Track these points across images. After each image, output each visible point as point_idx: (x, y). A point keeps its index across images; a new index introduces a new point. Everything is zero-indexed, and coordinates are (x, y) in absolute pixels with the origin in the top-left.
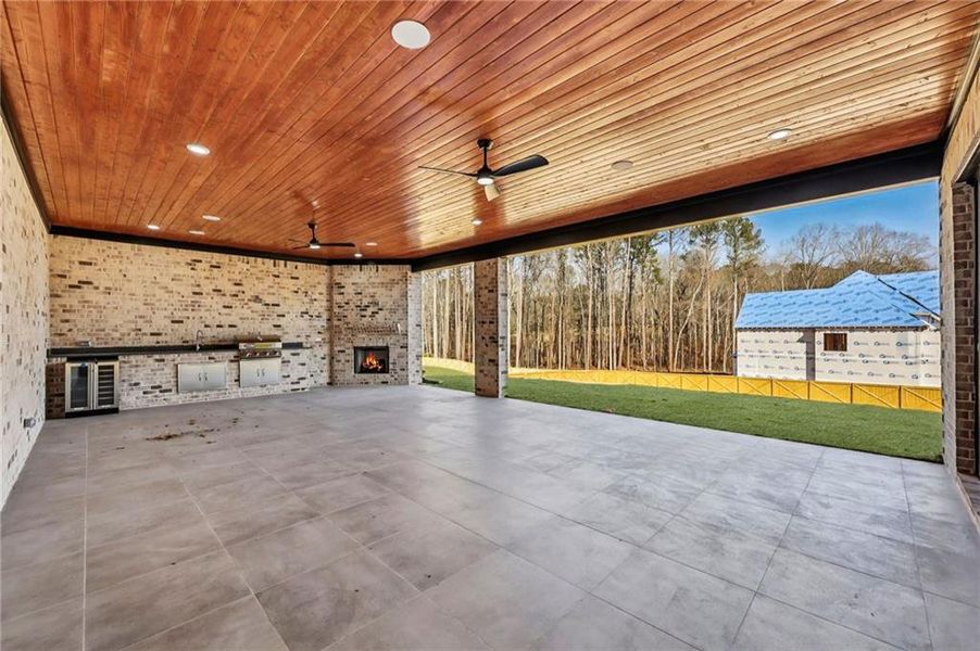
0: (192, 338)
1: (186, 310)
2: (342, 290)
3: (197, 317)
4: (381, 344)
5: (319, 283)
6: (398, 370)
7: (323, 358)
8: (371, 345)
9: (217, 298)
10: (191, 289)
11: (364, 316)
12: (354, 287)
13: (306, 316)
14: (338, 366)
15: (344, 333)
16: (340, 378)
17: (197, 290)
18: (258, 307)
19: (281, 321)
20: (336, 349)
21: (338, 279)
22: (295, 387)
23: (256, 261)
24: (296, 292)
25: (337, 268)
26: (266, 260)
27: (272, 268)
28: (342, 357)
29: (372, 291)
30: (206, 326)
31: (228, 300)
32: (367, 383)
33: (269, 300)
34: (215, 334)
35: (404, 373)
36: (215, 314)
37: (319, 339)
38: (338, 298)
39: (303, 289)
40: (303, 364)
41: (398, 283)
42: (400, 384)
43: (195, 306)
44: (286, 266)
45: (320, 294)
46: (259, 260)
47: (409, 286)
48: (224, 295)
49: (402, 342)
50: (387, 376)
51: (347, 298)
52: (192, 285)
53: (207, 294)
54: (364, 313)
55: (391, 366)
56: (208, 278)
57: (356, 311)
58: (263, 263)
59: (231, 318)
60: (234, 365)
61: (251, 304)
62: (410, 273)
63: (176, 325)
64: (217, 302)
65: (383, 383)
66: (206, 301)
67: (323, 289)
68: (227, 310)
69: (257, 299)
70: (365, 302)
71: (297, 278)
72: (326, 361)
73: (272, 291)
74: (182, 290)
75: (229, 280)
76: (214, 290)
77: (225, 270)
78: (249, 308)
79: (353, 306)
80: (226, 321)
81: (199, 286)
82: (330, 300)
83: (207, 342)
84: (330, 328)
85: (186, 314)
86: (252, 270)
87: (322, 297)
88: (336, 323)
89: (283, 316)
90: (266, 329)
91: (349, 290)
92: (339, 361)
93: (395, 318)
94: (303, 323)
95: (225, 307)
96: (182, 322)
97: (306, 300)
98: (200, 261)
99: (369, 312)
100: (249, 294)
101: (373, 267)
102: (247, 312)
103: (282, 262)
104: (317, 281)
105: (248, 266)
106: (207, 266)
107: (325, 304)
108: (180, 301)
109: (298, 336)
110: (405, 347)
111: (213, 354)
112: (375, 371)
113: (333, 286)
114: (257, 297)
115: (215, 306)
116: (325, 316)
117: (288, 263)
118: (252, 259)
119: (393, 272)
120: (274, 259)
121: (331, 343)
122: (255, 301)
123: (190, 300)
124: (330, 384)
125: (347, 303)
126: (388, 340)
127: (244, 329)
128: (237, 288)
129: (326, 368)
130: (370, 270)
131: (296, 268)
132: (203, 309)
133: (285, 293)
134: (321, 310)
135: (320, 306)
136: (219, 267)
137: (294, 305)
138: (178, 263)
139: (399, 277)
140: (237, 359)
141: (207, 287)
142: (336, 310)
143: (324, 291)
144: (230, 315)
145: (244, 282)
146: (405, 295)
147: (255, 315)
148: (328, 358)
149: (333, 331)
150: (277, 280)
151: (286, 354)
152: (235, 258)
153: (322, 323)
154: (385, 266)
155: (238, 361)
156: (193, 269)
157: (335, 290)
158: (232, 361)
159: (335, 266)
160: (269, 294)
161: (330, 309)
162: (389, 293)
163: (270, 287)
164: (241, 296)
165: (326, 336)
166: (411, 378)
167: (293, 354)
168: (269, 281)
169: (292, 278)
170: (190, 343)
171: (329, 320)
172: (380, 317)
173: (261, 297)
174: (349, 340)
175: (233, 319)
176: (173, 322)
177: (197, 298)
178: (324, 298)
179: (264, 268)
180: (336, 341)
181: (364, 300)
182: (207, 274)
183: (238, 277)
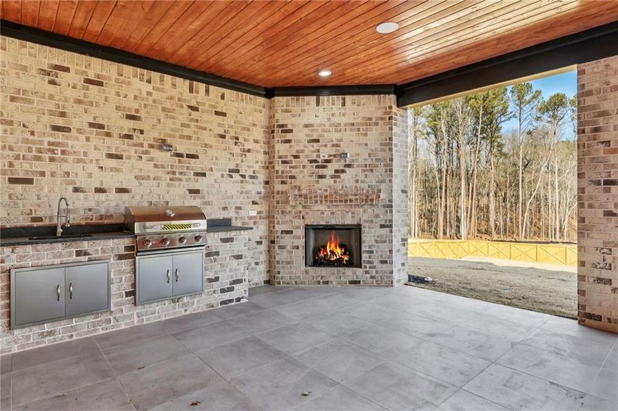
0: (49, 213)
1: (38, 159)
2: (288, 136)
3: (60, 172)
4: (349, 220)
5: (254, 125)
6: (376, 263)
7: (259, 243)
8: (333, 222)
9: (96, 140)
10: (47, 120)
11: (322, 177)
12: (307, 131)
13: (236, 176)
14: (281, 256)
15: (292, 203)
16: (284, 274)
17: (60, 122)
18: (164, 157)
19: (201, 184)
20: (279, 228)
21: (281, 118)
22: (227, 296)
23: (162, 80)
24: (223, 137)
25: (281, 101)
26: (179, 80)
27: (187, 95)
28: (287, 241)
29: (335, 136)
30: (76, 190)
31: (116, 144)
32: (326, 283)
33: (182, 148)
34: (92, 204)
35: (385, 267)
36: (93, 168)
37: (253, 213)
38: (281, 149)
39: (232, 133)
40: (239, 257)
41: (376, 124)
42: (378, 285)
43: (55, 152)
44: (207, 91)
45: (256, 141)
46: (168, 78)
47: (395, 129)
48: (108, 135)
49: (383, 219)
50: (359, 271)
51: (295, 148)
52: (51, 113)
53: (80, 131)
54: (321, 171)
55: (365, 257)
56: (79, 102)
57: (311, 168)
58: (174, 85)
59: (120, 176)
60: (125, 265)
61: (155, 153)
62: (395, 109)
63: (19, 188)
64: (96, 148)
65: (353, 282)
66: (75, 143)
67: (259, 133)
68: (113, 163)
69: (163, 145)
70: (325, 153)
71: (224, 114)
72: (263, 248)
73: (186, 132)
74: (30, 119)
75: (118, 108)
76: (92, 125)
77: (110, 90)
78: (151, 160)
79: (306, 162)
80: (111, 181)
81: (63, 114)
82: (270, 152)
83: (76, 219)
84: (269, 195)
85: (38, 166)
86: (156, 95)
87: (257, 147)
88: (279, 187)
89: (204, 175)
90: (177, 197)
91: (300, 135)
92: (281, 247)
93: (372, 179)
94: (231, 187)
95: (110, 156)
96: (30, 181)
97: (237, 150)
98: (67, 70)
99: (330, 170)
100: (151, 135)
101: (337, 99)
102: (146, 167)
103: (202, 86)
104: (250, 120)
105: (149, 88)
106: (78, 80)
107: (261, 157)
108: (27, 141)
109: (225, 208)
110: (388, 225)
111: (85, 245)
112: (339, 263)
113: (276, 130)
114: (164, 141)
115: (93, 155)
116: (262, 177)
117: (211, 87)
118: (156, 76)
119: (370, 105)
120: (191, 79)
121: (270, 219)
122: (160, 148)
123: (46, 140)
124: (268, 282)
125: (296, 157)
126: (361, 215)
127: (142, 197)
128: (131, 124)
129: (263, 258)
130: (331, 103)
131: (223, 97)
132: (71, 158)
133: (207, 138)
134: (257, 167)
135: (255, 161)
136: (101, 84)
137: (219, 158)
138: (24, 69)
139: (380, 114)
140: (132, 253)
141: (79, 119)
142: (279, 167)
143: (261, 137)
144: (117, 170)
145: (142, 114)
146: (388, 143)
147: (160, 172)
148: (265, 243)
149: (273, 200)
150: (194, 114)
151: (213, 239)
152: (128, 70)
153: (257, 187)
154: (355, 97)
155: (132, 257)
156: (52, 82)
157: (278, 136)
158: (121, 257)
159: (276, 98)
160: (182, 137)
161: (269, 166)
162: (363, 140)
163: (183, 125)
164: (138, 138)
165: (263, 207)
166: (396, 276)
167: (225, 241)
168: (183, 115)
169: (217, 113)
170: (46, 222)
171: (267, 183)
172: (348, 178)
173: (169, 141)
174: (299, 215)
175: (125, 179)
176: (12, 181)
177: (60, 137)
178: (261, 147)
179: (174, 92)
180: (279, 217)
181: (322, 149)
182: (79, 94)
183: (133, 105)
